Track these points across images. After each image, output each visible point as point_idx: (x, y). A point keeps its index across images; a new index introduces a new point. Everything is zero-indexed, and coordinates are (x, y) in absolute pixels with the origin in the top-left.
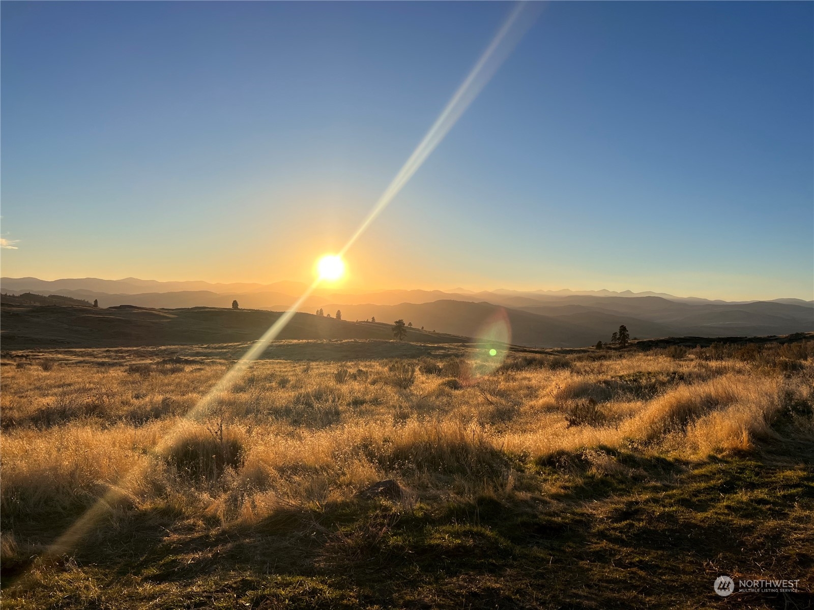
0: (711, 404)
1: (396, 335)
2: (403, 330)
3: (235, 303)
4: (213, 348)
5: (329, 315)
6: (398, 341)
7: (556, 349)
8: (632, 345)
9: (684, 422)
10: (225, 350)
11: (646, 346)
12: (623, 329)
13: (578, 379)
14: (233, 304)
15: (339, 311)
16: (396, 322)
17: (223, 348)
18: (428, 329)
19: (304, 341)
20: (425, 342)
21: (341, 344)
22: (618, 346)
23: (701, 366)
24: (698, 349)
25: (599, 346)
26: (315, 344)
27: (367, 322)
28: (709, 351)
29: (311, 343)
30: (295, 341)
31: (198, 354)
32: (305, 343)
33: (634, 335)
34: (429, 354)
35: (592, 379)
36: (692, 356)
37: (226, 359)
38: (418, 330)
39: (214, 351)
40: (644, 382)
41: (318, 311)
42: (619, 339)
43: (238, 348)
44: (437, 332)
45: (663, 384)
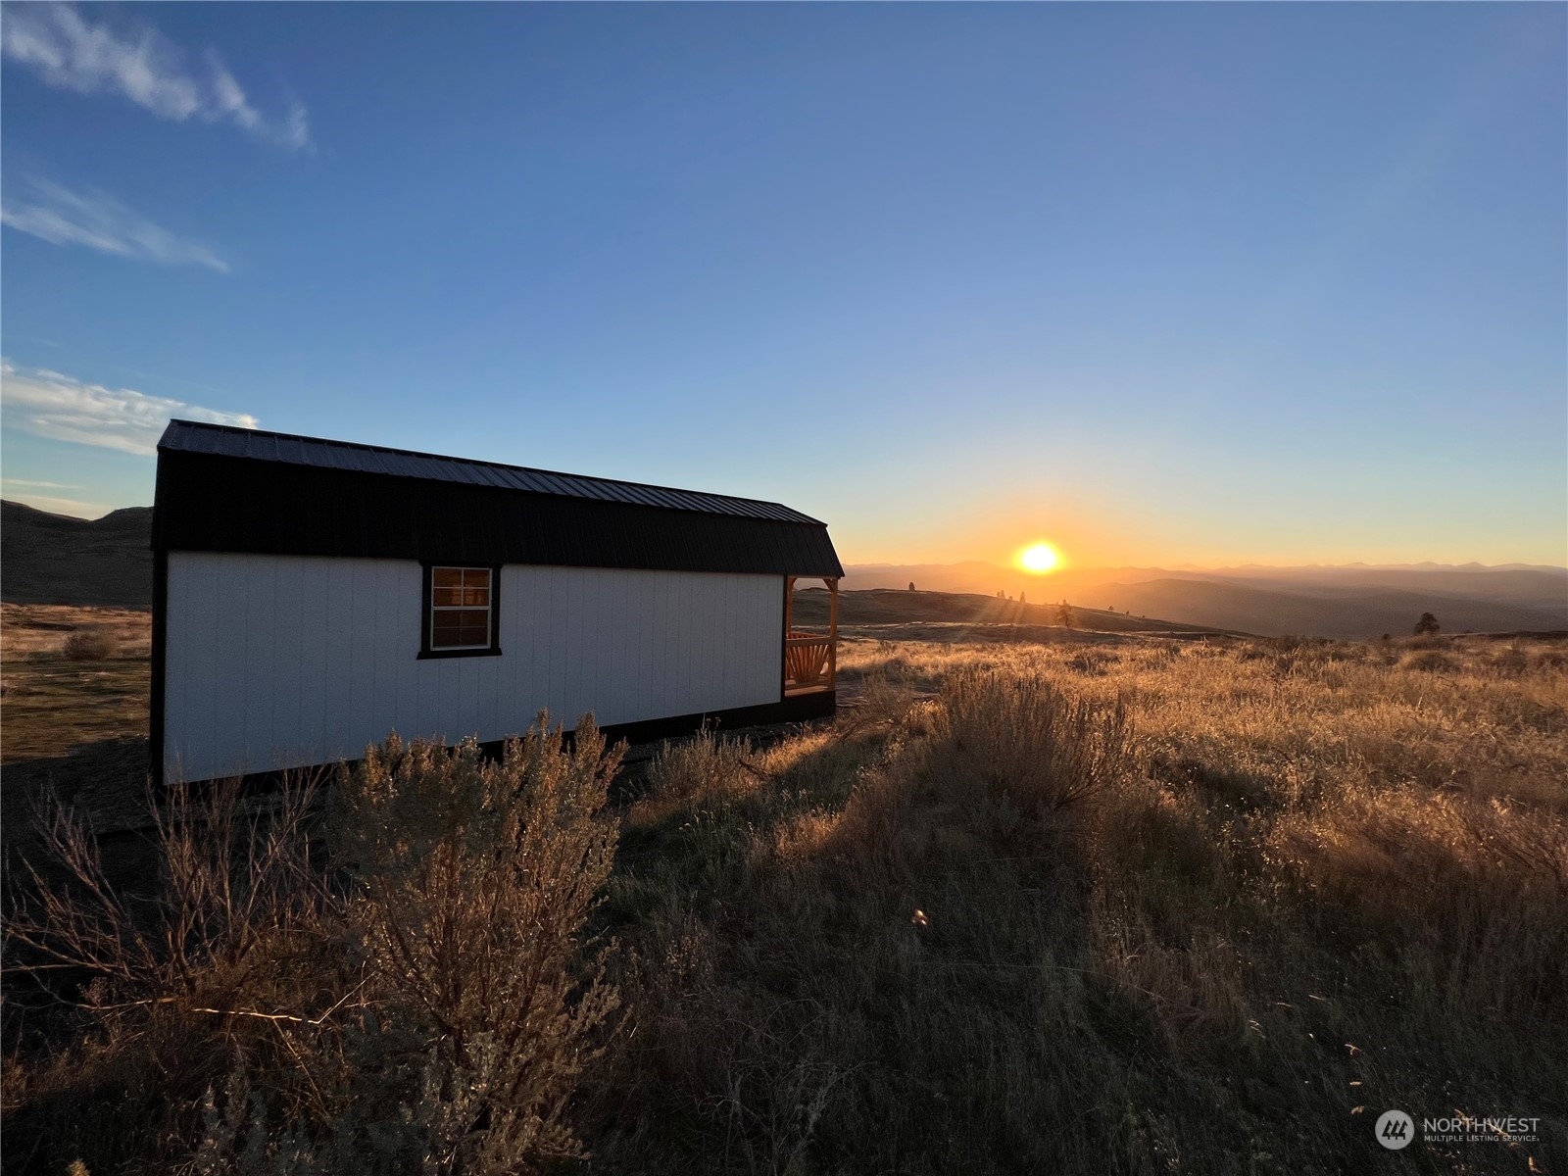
5: (1010, 599)
17: (881, 628)
30: (950, 624)
41: (999, 595)
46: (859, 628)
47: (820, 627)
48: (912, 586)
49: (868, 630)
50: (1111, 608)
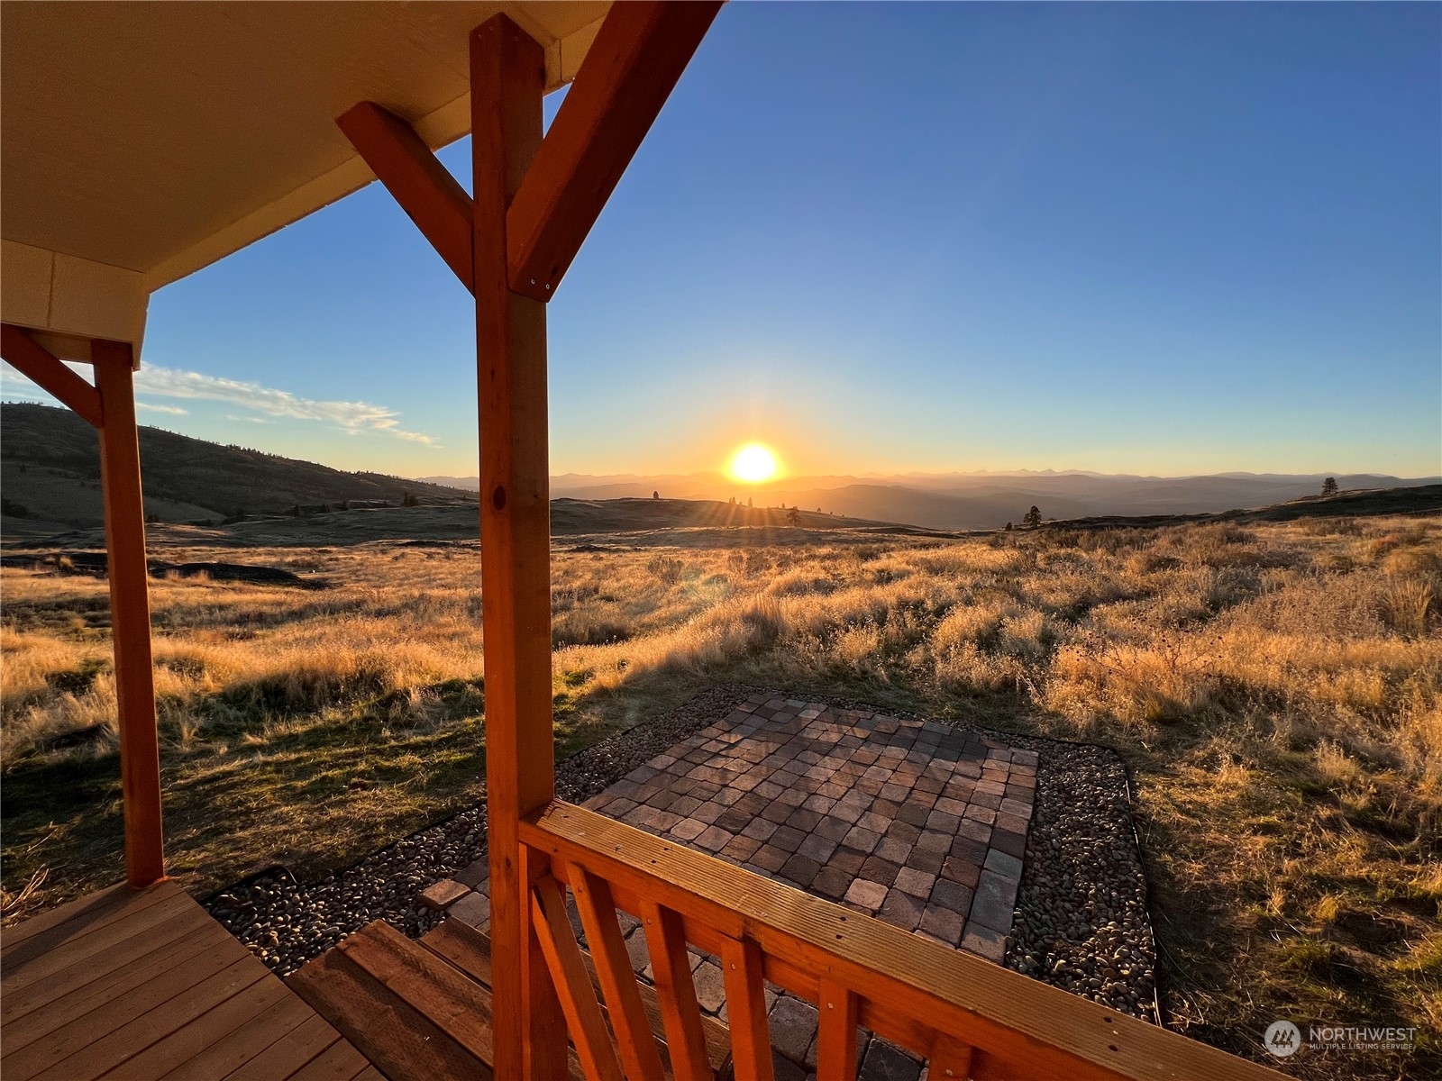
1: (790, 521)
6: (793, 527)
8: (1044, 526)
10: (635, 538)
12: (1035, 510)
17: (633, 536)
18: (837, 514)
20: (823, 527)
22: (1029, 527)
25: (1009, 527)
30: (696, 529)
31: (610, 541)
33: (1051, 515)
41: (730, 500)
42: (1030, 520)
46: (611, 536)
47: (571, 537)
48: (656, 494)
49: (620, 538)
50: (819, 509)
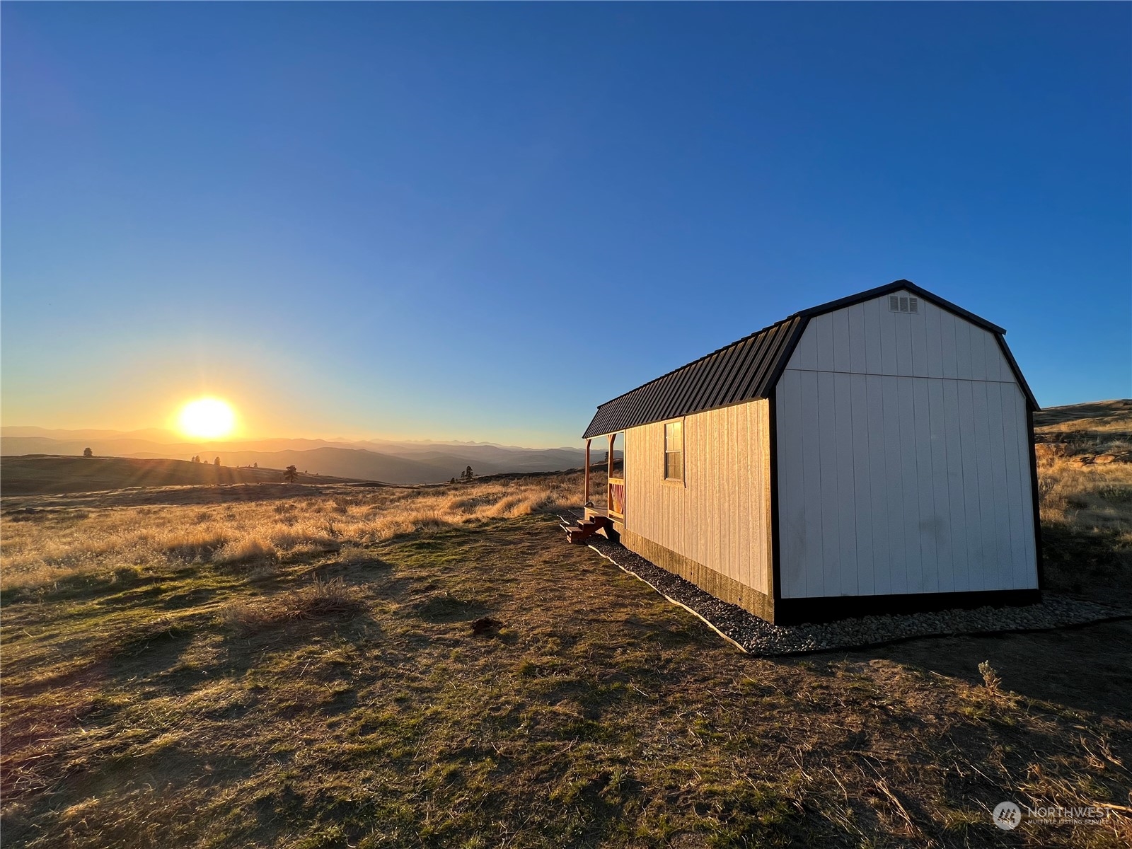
0: (519, 501)
1: (287, 478)
2: (295, 474)
3: (88, 451)
4: (72, 497)
5: (206, 461)
6: (290, 483)
7: (421, 485)
8: (475, 479)
9: (510, 508)
10: (90, 499)
11: (486, 480)
12: (469, 468)
13: (458, 499)
14: (85, 451)
15: (217, 458)
16: (288, 468)
17: (86, 496)
18: (312, 472)
19: (189, 486)
20: (315, 483)
21: (231, 488)
22: (467, 480)
23: (517, 488)
24: (516, 480)
25: (453, 481)
26: (201, 489)
27: (249, 467)
28: (522, 481)
29: (197, 488)
31: (54, 504)
32: (191, 488)
33: (476, 473)
34: (321, 493)
35: (465, 498)
36: (513, 485)
37: (95, 507)
38: (302, 473)
39: (75, 500)
40: (491, 498)
41: (193, 458)
42: (466, 476)
43: (108, 496)
44: (320, 475)
45: (500, 498)
